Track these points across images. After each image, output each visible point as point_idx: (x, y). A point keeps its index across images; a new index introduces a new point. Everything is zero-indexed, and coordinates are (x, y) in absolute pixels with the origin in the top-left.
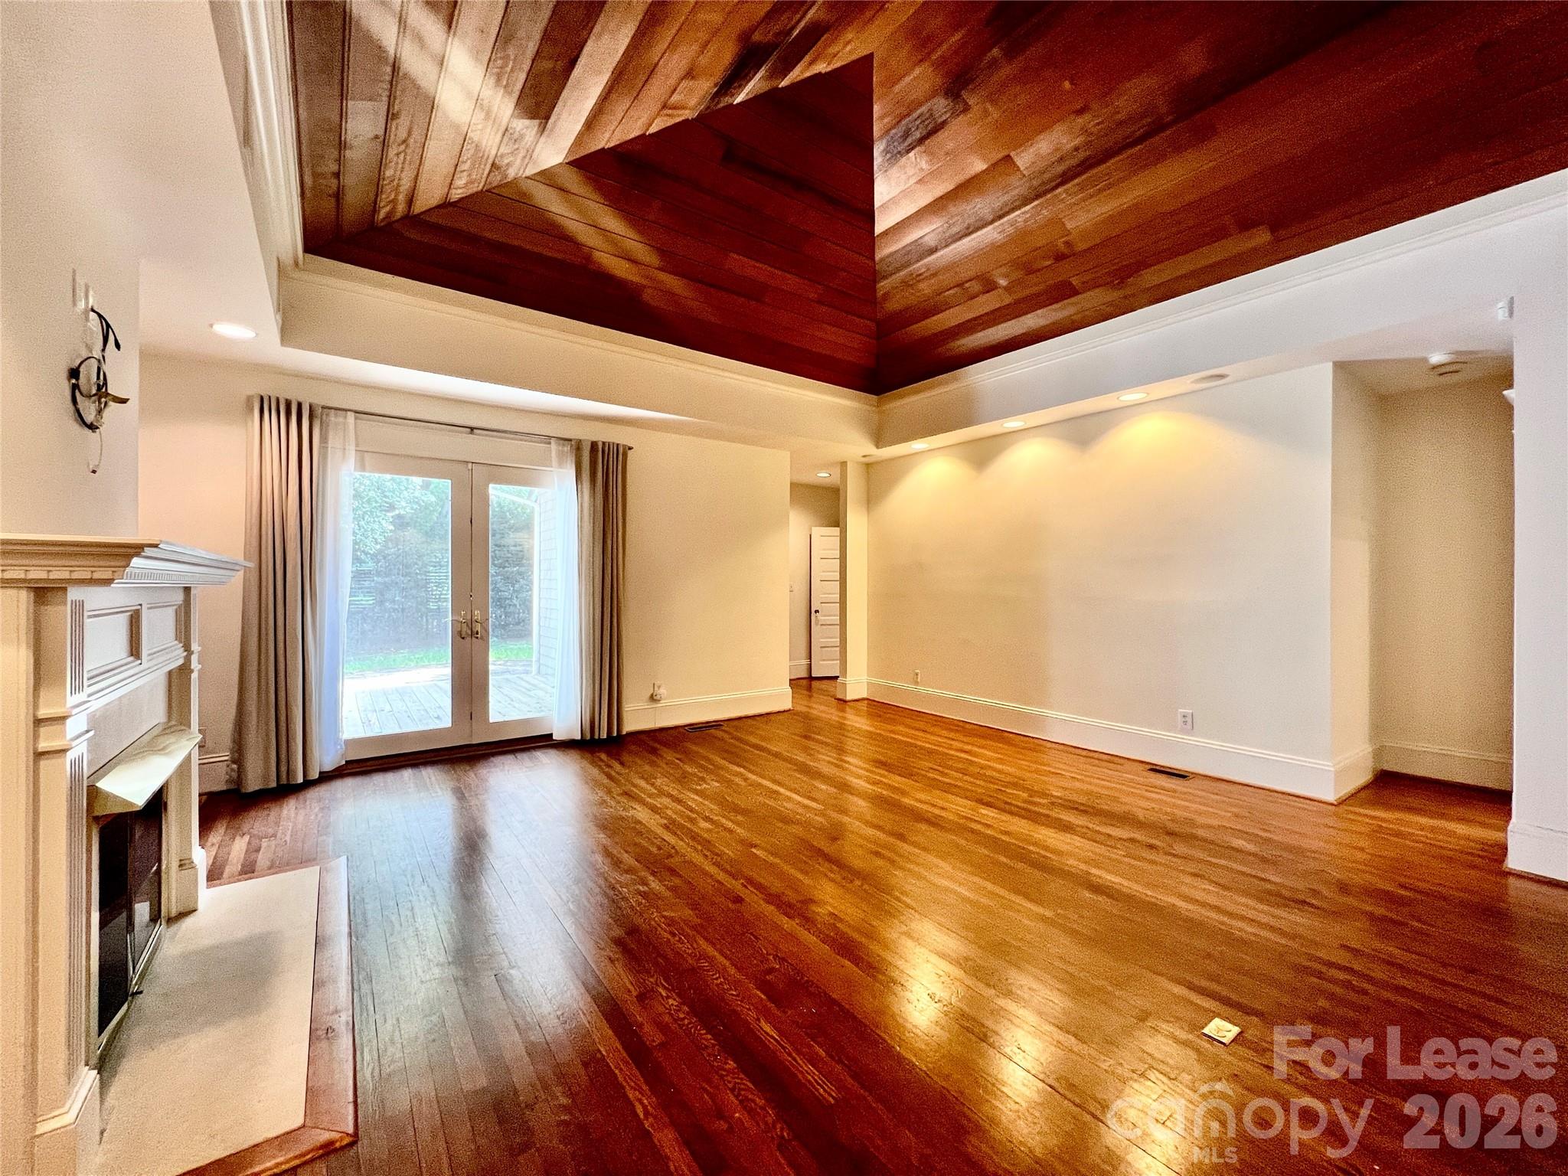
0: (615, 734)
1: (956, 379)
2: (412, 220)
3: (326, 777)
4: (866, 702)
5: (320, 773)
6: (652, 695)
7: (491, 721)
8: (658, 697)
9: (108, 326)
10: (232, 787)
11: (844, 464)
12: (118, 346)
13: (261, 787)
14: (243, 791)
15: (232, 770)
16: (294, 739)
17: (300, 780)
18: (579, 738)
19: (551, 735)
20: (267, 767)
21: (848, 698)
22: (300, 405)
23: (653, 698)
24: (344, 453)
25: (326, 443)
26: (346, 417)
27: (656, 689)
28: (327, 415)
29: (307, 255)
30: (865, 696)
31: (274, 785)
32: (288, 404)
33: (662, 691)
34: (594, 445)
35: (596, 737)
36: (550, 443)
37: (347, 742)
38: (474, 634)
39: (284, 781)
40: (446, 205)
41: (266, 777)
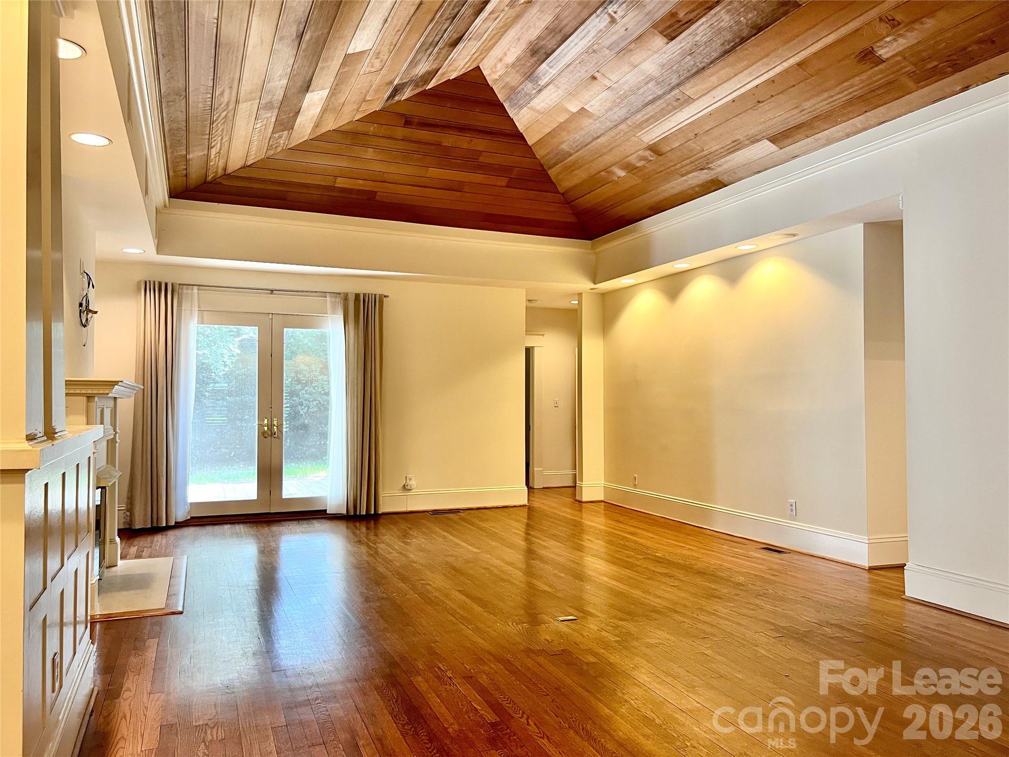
0: (373, 512)
1: (634, 231)
2: (226, 175)
3: (179, 525)
4: (603, 504)
5: (176, 523)
6: (404, 485)
7: (284, 497)
8: (409, 487)
9: (90, 278)
10: (127, 527)
11: (580, 295)
12: (93, 287)
13: (143, 527)
14: (133, 528)
15: (127, 516)
16: (161, 498)
17: (164, 525)
18: (345, 512)
19: (326, 510)
20: (145, 515)
21: (584, 499)
22: (166, 285)
23: (405, 488)
24: (191, 312)
25: (181, 307)
26: (192, 290)
27: (408, 481)
28: (182, 289)
29: (171, 199)
30: (603, 499)
31: (149, 526)
32: (160, 284)
33: (413, 483)
34: (357, 296)
35: (358, 514)
36: (326, 297)
37: (191, 503)
38: (273, 434)
39: (155, 525)
40: (244, 167)
41: (145, 521)
